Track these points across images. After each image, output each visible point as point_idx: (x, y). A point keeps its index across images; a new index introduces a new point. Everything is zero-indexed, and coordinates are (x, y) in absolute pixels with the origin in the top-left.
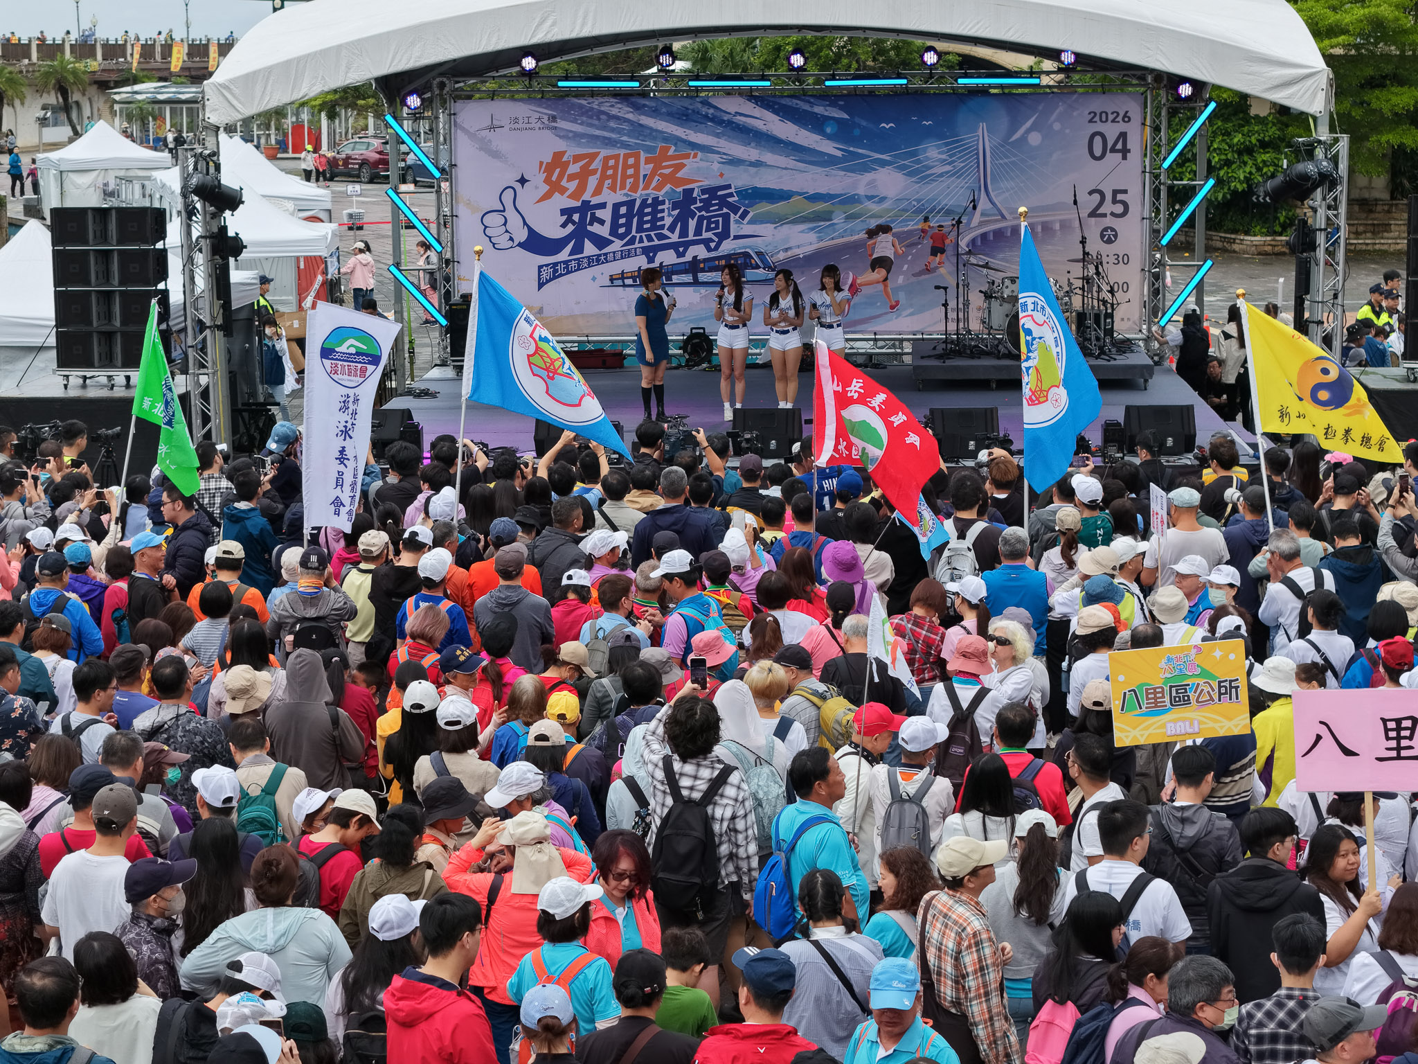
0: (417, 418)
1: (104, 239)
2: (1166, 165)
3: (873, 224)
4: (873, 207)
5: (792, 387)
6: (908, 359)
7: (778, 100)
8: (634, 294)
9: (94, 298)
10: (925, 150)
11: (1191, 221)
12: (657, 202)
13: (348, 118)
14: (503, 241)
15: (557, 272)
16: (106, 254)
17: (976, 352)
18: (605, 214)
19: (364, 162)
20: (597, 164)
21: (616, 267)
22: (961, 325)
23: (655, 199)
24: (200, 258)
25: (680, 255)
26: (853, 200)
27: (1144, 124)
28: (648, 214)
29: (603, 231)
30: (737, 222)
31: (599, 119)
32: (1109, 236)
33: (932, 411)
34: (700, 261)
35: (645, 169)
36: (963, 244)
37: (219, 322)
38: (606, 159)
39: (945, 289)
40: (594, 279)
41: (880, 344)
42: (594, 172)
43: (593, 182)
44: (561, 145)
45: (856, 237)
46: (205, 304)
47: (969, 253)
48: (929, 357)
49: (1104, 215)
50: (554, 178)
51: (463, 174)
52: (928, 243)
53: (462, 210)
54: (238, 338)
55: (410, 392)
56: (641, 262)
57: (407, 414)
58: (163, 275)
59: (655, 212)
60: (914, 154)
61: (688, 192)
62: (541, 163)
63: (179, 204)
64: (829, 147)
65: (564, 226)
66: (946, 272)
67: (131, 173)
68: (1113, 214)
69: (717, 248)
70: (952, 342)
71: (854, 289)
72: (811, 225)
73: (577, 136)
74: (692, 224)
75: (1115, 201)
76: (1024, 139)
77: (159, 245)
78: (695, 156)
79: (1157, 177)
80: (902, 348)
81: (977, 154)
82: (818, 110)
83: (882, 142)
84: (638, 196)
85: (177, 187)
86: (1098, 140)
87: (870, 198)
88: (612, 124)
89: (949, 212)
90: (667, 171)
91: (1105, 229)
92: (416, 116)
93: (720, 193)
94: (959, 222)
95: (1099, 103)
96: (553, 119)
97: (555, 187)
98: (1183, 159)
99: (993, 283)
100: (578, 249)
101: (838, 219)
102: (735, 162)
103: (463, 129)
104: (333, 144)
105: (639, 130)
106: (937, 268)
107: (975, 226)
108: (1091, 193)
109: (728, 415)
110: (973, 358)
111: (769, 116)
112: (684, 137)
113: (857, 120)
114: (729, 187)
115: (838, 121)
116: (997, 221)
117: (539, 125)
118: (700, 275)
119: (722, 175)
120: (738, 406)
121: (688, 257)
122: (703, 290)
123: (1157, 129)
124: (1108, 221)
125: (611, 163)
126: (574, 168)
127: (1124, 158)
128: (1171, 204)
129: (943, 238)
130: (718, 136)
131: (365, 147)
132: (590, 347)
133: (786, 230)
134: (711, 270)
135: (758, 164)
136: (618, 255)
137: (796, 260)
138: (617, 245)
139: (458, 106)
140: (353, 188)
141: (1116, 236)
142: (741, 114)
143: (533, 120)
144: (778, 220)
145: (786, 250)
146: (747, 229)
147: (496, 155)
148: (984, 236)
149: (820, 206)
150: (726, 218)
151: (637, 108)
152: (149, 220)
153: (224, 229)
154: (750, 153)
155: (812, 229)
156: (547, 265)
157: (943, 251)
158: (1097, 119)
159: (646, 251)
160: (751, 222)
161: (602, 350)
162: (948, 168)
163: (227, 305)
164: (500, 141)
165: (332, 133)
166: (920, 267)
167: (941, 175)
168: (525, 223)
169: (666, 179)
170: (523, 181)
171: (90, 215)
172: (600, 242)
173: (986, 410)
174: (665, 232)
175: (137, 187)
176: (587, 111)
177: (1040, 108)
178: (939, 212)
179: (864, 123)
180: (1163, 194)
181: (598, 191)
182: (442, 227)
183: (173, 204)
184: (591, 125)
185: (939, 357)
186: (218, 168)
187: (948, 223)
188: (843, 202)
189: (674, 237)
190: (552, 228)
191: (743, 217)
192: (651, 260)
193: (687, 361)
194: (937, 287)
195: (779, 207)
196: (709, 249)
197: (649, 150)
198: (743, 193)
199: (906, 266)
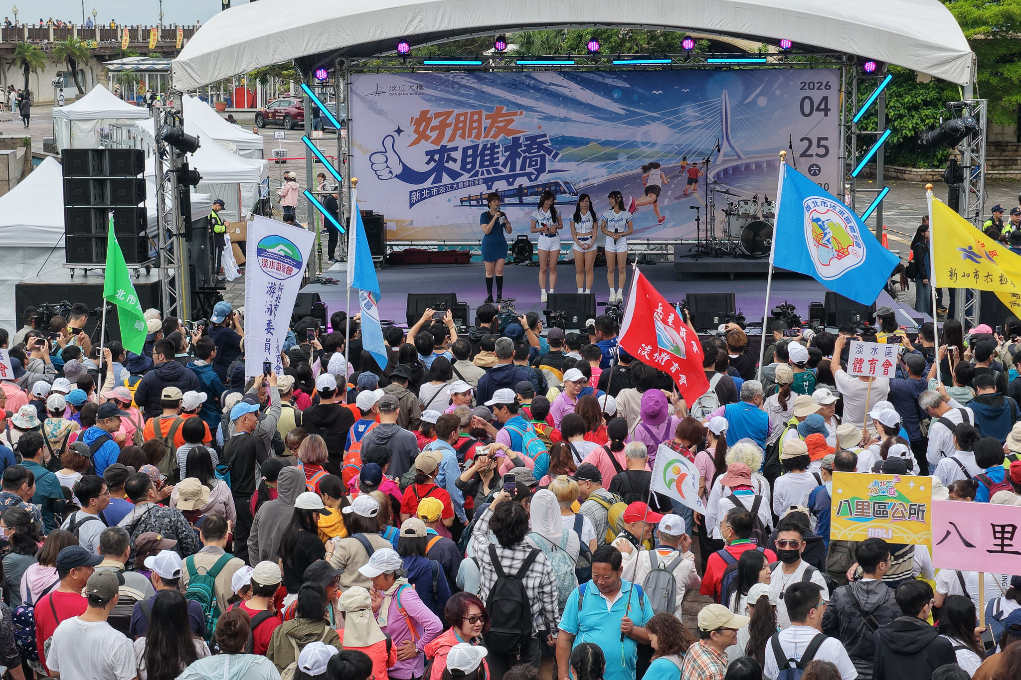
0: (323, 300)
1: (101, 171)
2: (856, 120)
3: (647, 162)
4: (647, 150)
5: (590, 278)
6: (671, 258)
7: (579, 74)
8: (479, 212)
9: (92, 212)
10: (684, 110)
11: (874, 159)
12: (494, 146)
13: (275, 84)
14: (385, 174)
15: (422, 196)
16: (102, 183)
17: (719, 253)
18: (457, 155)
19: (287, 115)
20: (452, 119)
21: (465, 193)
22: (709, 234)
23: (493, 144)
24: (169, 186)
25: (510, 184)
26: (632, 145)
27: (840, 91)
28: (487, 155)
29: (456, 167)
30: (550, 160)
31: (453, 87)
32: (815, 170)
33: (688, 296)
34: (524, 188)
35: (486, 123)
36: (711, 176)
37: (183, 231)
38: (458, 116)
39: (698, 208)
40: (449, 200)
41: (652, 247)
42: (450, 125)
43: (448, 132)
44: (426, 106)
45: (635, 172)
46: (173, 218)
47: (715, 183)
48: (686, 256)
49: (811, 156)
50: (421, 130)
51: (357, 125)
52: (686, 175)
53: (356, 152)
54: (196, 241)
55: (318, 281)
56: (482, 189)
57: (316, 297)
58: (142, 197)
59: (492, 154)
60: (676, 112)
61: (516, 140)
62: (412, 118)
63: (154, 145)
64: (616, 108)
65: (428, 163)
66: (698, 196)
67: (120, 122)
68: (817, 155)
69: (536, 179)
70: (703, 246)
71: (633, 209)
72: (603, 163)
73: (437, 99)
74: (519, 162)
75: (819, 146)
76: (754, 101)
77: (140, 176)
78: (521, 114)
79: (849, 128)
80: (667, 250)
81: (721, 112)
82: (608, 81)
83: (654, 104)
84: (481, 142)
85: (153, 133)
86: (807, 102)
87: (645, 144)
88: (462, 91)
89: (701, 154)
90: (501, 125)
91: (812, 166)
92: (323, 85)
93: (538, 140)
94: (708, 161)
95: (808, 76)
96: (421, 87)
97: (422, 136)
98: (868, 115)
99: (732, 204)
100: (438, 179)
101: (622, 158)
102: (549, 118)
103: (357, 94)
104: (265, 102)
105: (481, 95)
106: (692, 193)
107: (719, 164)
108: (802, 140)
109: (544, 298)
110: (717, 257)
111: (573, 85)
112: (514, 101)
113: (636, 88)
114: (545, 135)
115: (622, 89)
116: (735, 160)
117: (411, 91)
118: (524, 198)
119: (540, 127)
120: (551, 291)
121: (516, 186)
122: (526, 209)
123: (849, 94)
124: (815, 160)
125: (462, 118)
126: (435, 122)
127: (826, 115)
128: (859, 147)
129: (697, 172)
130: (537, 99)
131: (288, 105)
132: (446, 249)
133: (584, 166)
134: (532, 194)
135: (565, 119)
136: (466, 184)
137: (592, 188)
138: (466, 177)
139: (354, 78)
140: (279, 134)
141: (819, 171)
142: (554, 84)
143: (406, 88)
144: (580, 159)
145: (585, 180)
146: (557, 165)
147: (380, 112)
148: (725, 171)
149: (609, 150)
150: (543, 158)
151: (480, 80)
152: (133, 157)
153: (186, 165)
154: (560, 111)
155: (604, 166)
156: (416, 191)
157: (696, 181)
158: (807, 87)
159: (486, 181)
160: (559, 161)
161: (455, 251)
162: (700, 122)
163: (188, 219)
164: (383, 102)
165: (264, 94)
167: (695, 127)
168: (400, 161)
169: (500, 130)
170: (399, 131)
171: (90, 153)
172: (454, 175)
173: (726, 294)
174: (500, 167)
175: (125, 132)
176: (445, 82)
177: (766, 79)
178: (693, 154)
179: (641, 91)
180: (854, 141)
181: (452, 139)
182: (342, 165)
183: (149, 147)
184: (448, 92)
185: (693, 256)
186: (181, 122)
187: (700, 161)
188: (624, 147)
189: (506, 171)
190: (420, 165)
191: (555, 157)
192: (489, 188)
193: (515, 259)
194: (692, 207)
195: (580, 150)
196: (531, 180)
197: (488, 109)
198: (554, 140)
199: (670, 192)
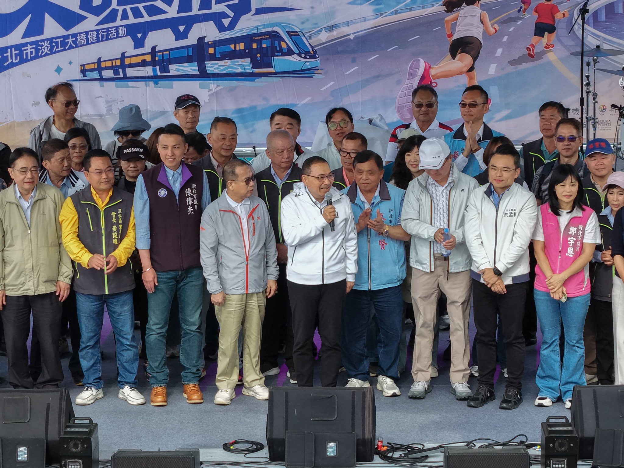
15: (6, 61)
21: (89, 54)
25: (180, 36)
29: (71, 3)
34: (209, 45)
40: (59, 70)
45: (429, 10)
56: (124, 46)
66: (556, 58)
69: (232, 26)
71: (426, 83)
100: (36, 28)
106: (543, 52)
118: (208, 64)
121: (192, 39)
122: (213, 85)
129: (553, 9)
134: (224, 56)
136: (93, 37)
137: (344, 43)
138: (91, 22)
145: (331, 28)
159: (132, 31)
166: (520, 51)
172: (67, 18)
174: (158, 3)
189: (172, 12)
192: (139, 44)
196: (222, 29)
199: (499, 51)
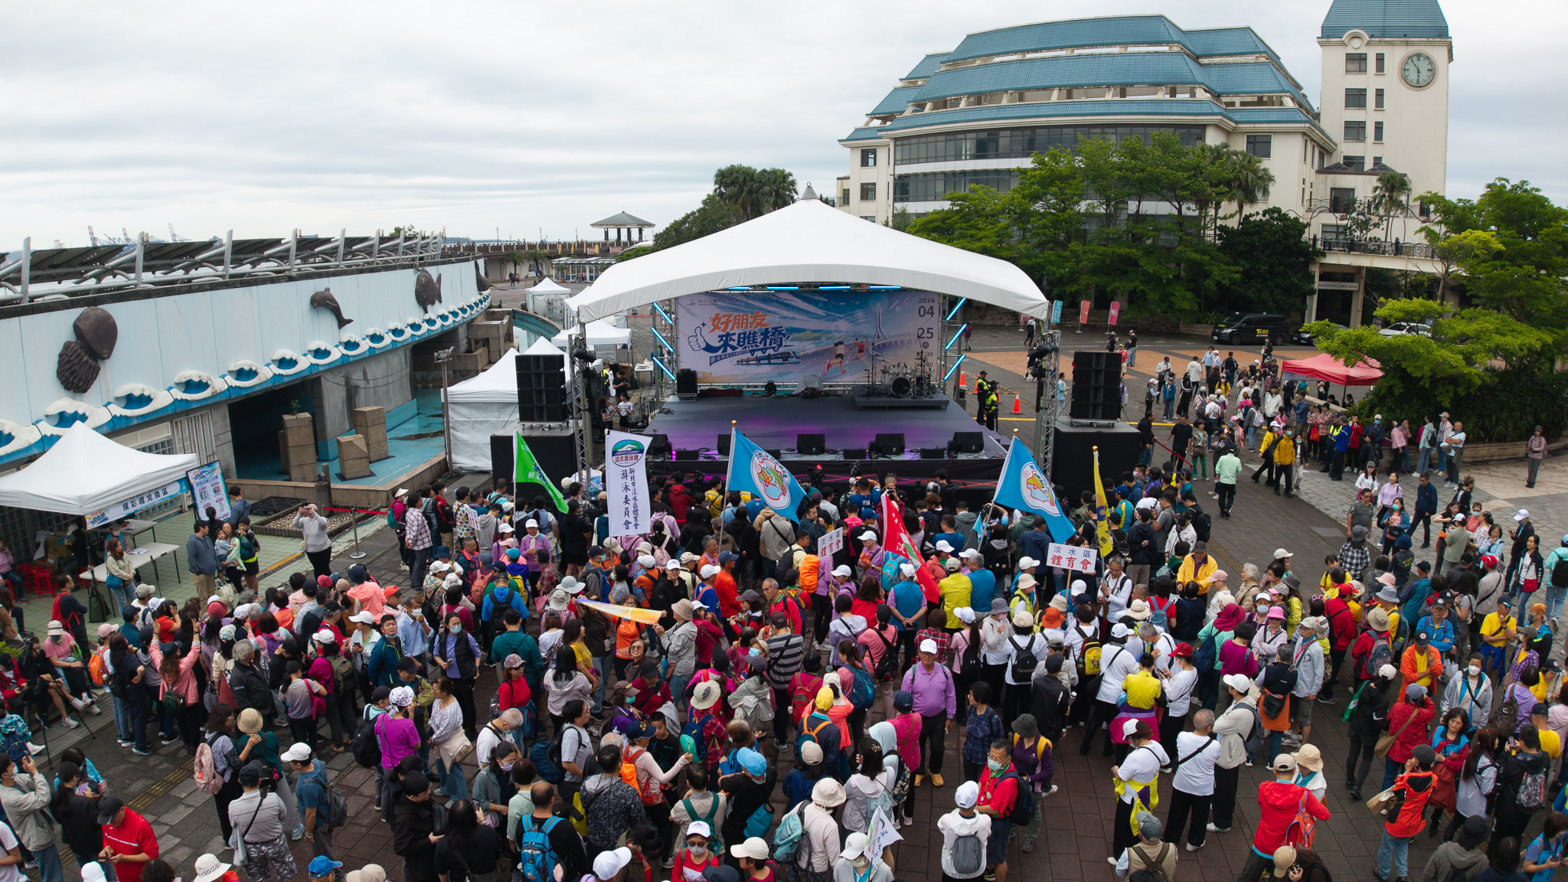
2: (947, 320)
3: (837, 341)
4: (837, 335)
12: (755, 333)
14: (696, 348)
15: (717, 360)
17: (879, 394)
18: (735, 337)
20: (732, 318)
21: (739, 358)
22: (873, 382)
26: (829, 332)
27: (938, 304)
28: (751, 337)
29: (734, 344)
30: (785, 340)
31: (732, 301)
32: (925, 345)
34: (771, 355)
35: (751, 320)
37: (585, 383)
39: (865, 365)
40: (731, 362)
42: (731, 321)
43: (730, 325)
44: (718, 311)
45: (830, 346)
48: (859, 394)
49: (924, 338)
50: (716, 325)
51: (682, 322)
52: (857, 348)
53: (680, 336)
56: (749, 355)
59: (754, 337)
60: (853, 314)
61: (767, 329)
62: (710, 318)
64: (820, 312)
65: (719, 342)
66: (865, 360)
68: (927, 337)
69: (778, 350)
70: (868, 388)
71: (829, 366)
72: (813, 341)
73: (724, 308)
74: (768, 341)
75: (928, 332)
76: (894, 309)
78: (769, 315)
79: (944, 323)
81: (877, 314)
82: (816, 298)
83: (840, 310)
84: (748, 330)
86: (922, 310)
87: (836, 331)
88: (738, 303)
89: (865, 337)
90: (759, 321)
91: (924, 343)
93: (779, 329)
95: (922, 296)
96: (715, 301)
97: (716, 327)
98: (953, 318)
99: (886, 367)
100: (725, 350)
101: (824, 339)
102: (784, 317)
103: (681, 305)
105: (748, 305)
106: (861, 357)
107: (876, 342)
108: (919, 329)
110: (879, 396)
111: (797, 300)
112: (765, 308)
113: (831, 301)
114: (782, 327)
115: (824, 302)
116: (884, 340)
117: (710, 303)
119: (779, 323)
124: (925, 340)
125: (737, 317)
126: (723, 320)
127: (932, 316)
129: (863, 346)
130: (778, 307)
132: (730, 388)
133: (804, 343)
135: (793, 318)
136: (740, 353)
138: (740, 349)
141: (929, 346)
142: (787, 299)
143: (707, 302)
144: (801, 340)
145: (804, 351)
146: (789, 343)
147: (693, 315)
148: (879, 345)
149: (817, 335)
150: (781, 339)
154: (790, 314)
155: (814, 343)
156: (713, 357)
158: (922, 301)
159: (751, 351)
160: (791, 340)
161: (733, 389)
162: (866, 320)
166: (854, 357)
167: (863, 323)
168: (704, 341)
169: (758, 324)
170: (704, 325)
172: (734, 348)
174: (758, 344)
176: (728, 298)
177: (900, 297)
178: (861, 336)
180: (946, 330)
181: (732, 329)
182: (673, 343)
184: (729, 303)
187: (865, 340)
188: (825, 333)
189: (762, 346)
190: (715, 343)
191: (787, 338)
192: (753, 355)
193: (767, 393)
194: (861, 365)
195: (802, 335)
196: (775, 351)
198: (788, 330)
199: (849, 357)
